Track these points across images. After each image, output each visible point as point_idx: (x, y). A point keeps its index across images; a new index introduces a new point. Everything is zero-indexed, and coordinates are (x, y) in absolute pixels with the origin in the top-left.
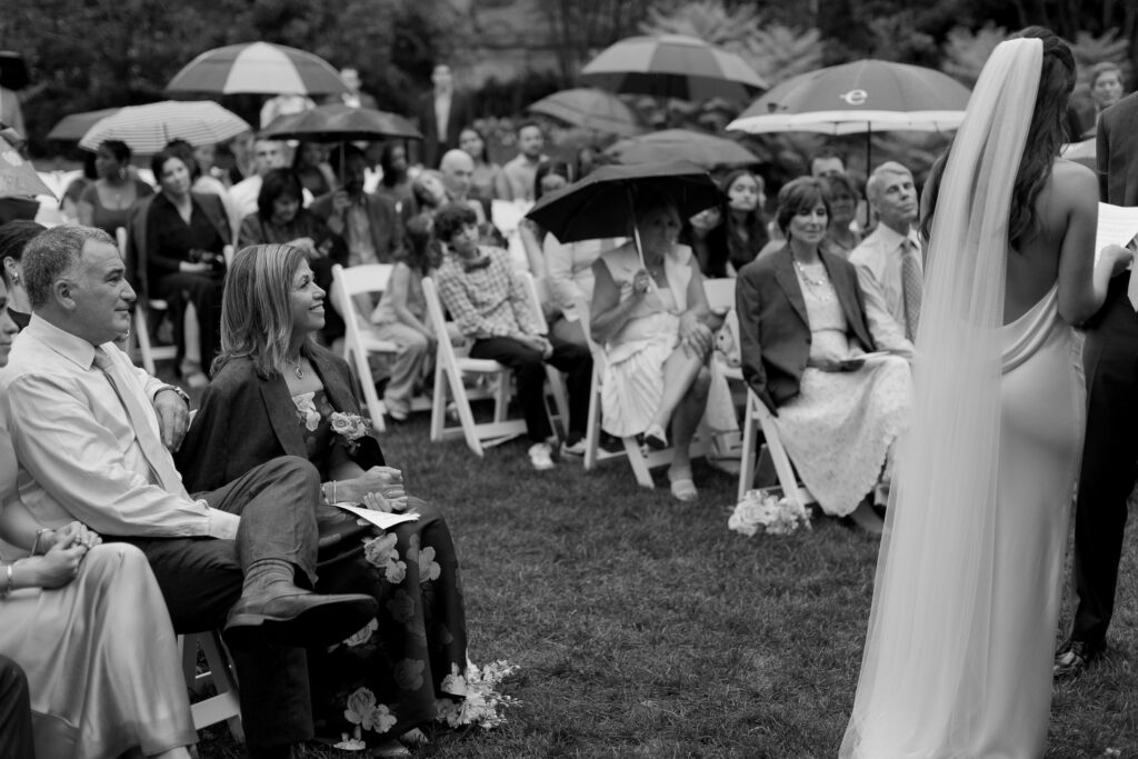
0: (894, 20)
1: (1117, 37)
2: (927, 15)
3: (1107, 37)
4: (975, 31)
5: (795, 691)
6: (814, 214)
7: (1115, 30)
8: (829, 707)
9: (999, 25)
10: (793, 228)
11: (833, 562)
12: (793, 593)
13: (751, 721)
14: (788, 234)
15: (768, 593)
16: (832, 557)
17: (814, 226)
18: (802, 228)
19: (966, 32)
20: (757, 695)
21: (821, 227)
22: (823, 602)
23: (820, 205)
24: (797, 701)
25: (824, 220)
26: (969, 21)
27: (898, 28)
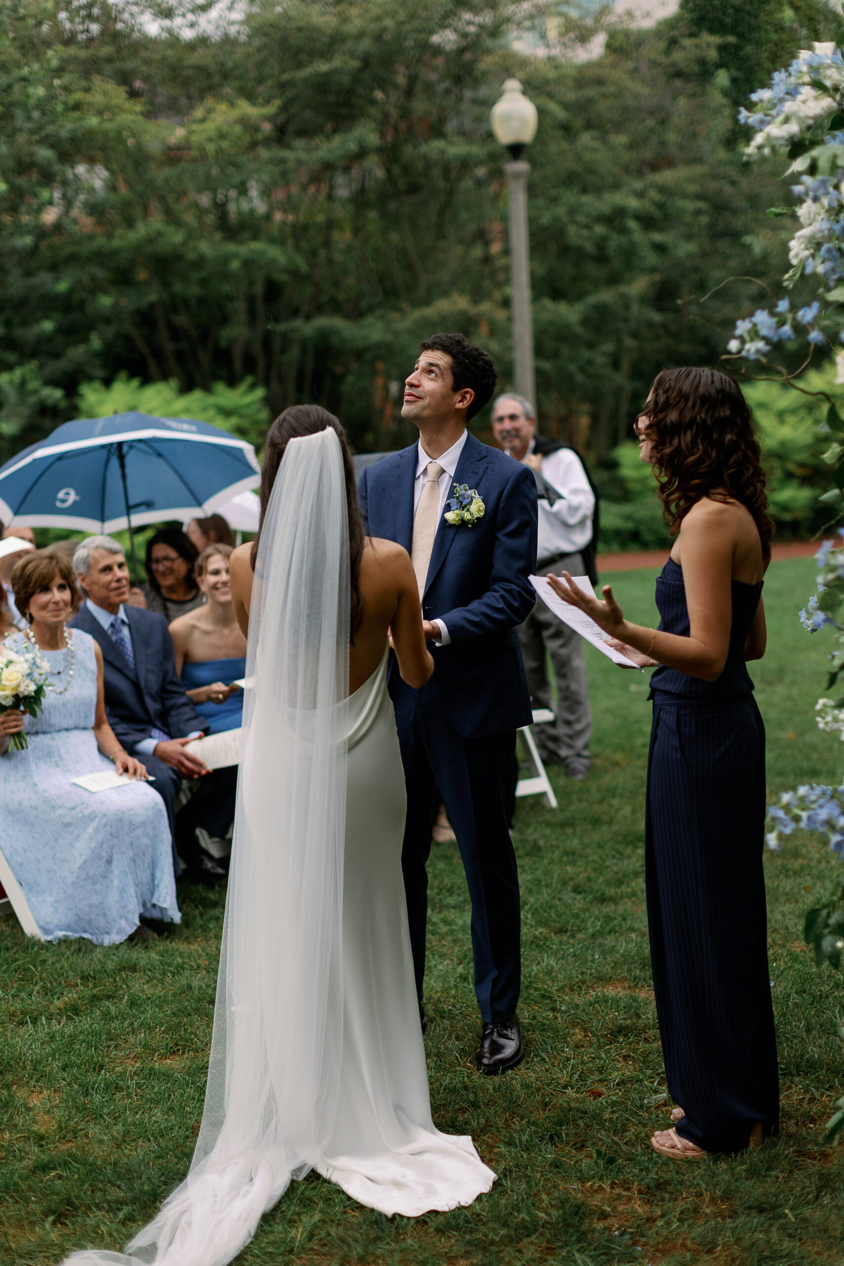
0: (18, 373)
1: (253, 387)
2: (54, 367)
3: (243, 387)
4: (108, 383)
5: (82, 1125)
6: (55, 590)
7: (249, 380)
8: (124, 1136)
9: (132, 375)
10: (33, 609)
11: (85, 978)
12: (50, 1018)
13: (45, 1167)
14: (28, 616)
15: (22, 1023)
16: (82, 972)
17: (56, 603)
18: (44, 607)
19: (97, 385)
20: (42, 1138)
21: (66, 604)
22: (85, 1023)
23: (58, 580)
24: (86, 1136)
25: (66, 595)
26: (99, 373)
27: (23, 383)
